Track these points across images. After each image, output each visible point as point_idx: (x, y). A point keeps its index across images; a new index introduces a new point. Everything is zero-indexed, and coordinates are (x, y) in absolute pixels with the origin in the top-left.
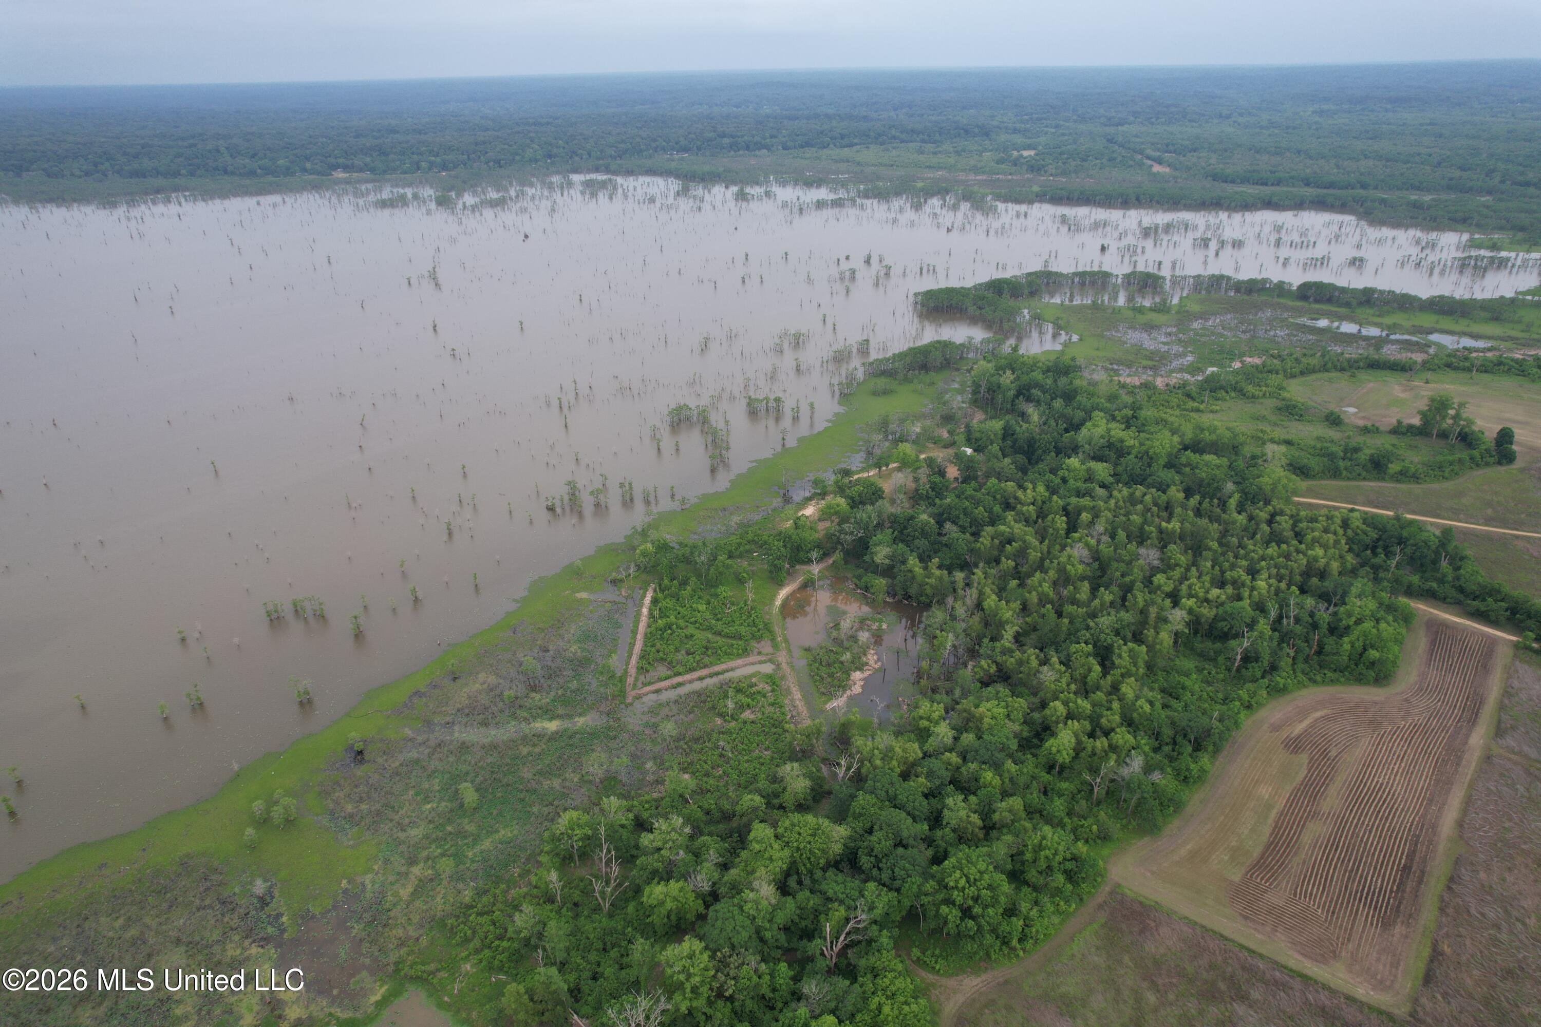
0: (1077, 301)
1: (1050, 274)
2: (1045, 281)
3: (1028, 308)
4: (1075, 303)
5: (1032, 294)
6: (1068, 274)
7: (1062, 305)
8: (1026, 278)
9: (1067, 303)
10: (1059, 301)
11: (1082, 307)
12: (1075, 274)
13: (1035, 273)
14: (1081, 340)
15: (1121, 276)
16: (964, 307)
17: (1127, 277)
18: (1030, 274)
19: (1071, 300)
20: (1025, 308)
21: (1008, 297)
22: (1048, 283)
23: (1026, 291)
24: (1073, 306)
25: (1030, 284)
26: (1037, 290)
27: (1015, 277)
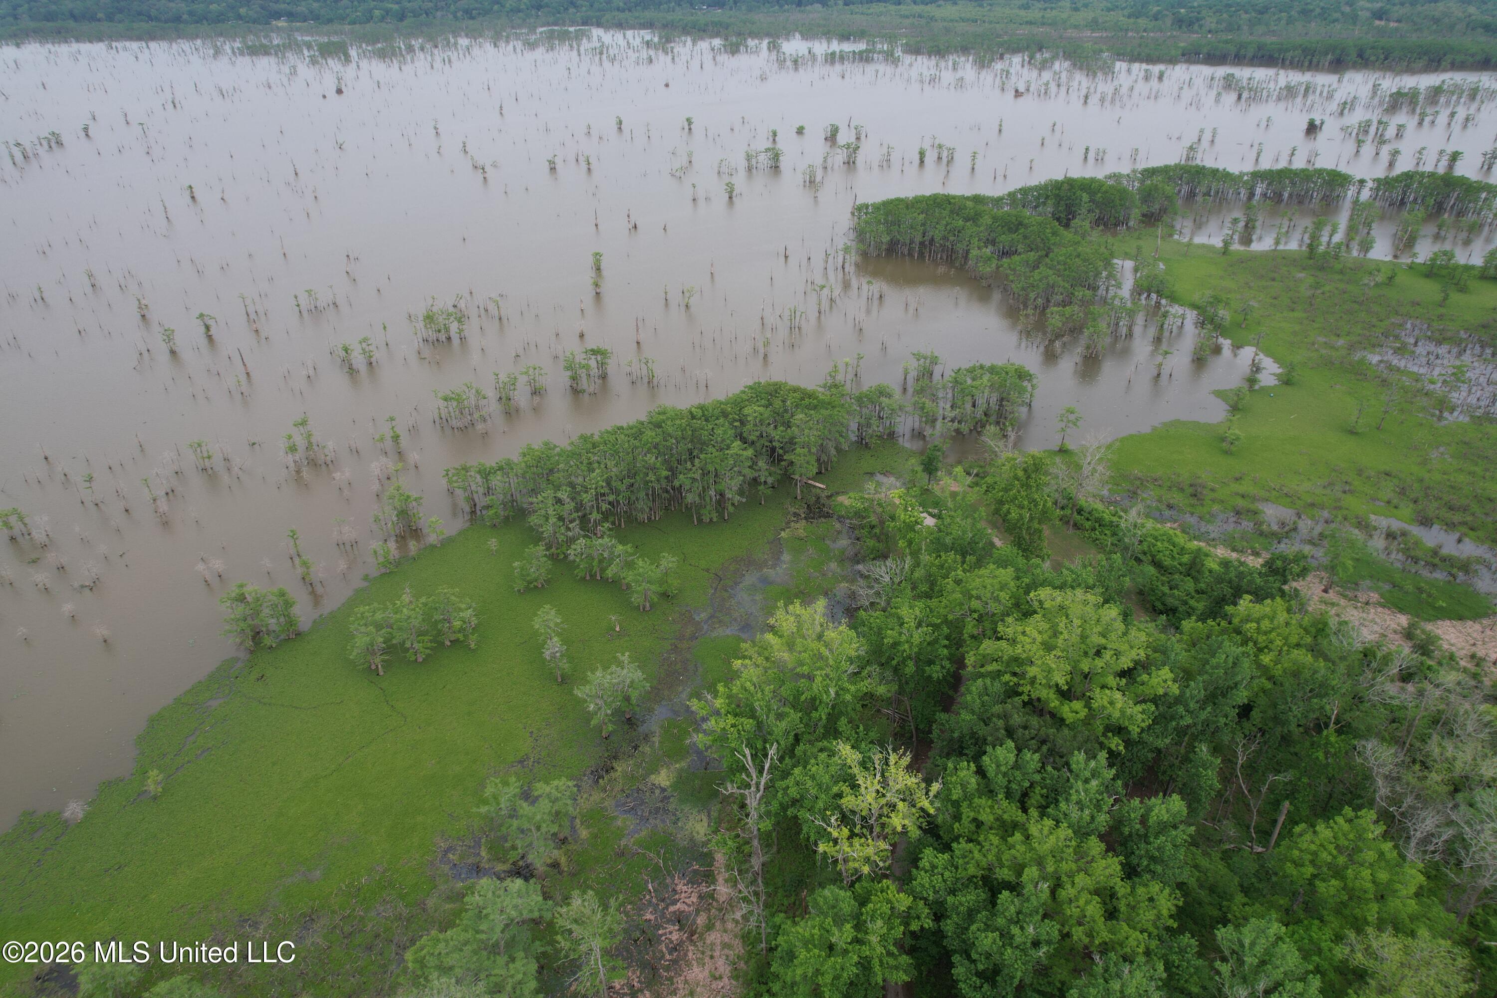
0: (1263, 244)
1: (1200, 173)
2: (1185, 189)
3: (1135, 258)
4: (1256, 247)
5: (1151, 219)
6: (1242, 174)
7: (1225, 251)
8: (1142, 182)
9: (1236, 247)
10: (1217, 242)
11: (1276, 260)
12: (1257, 176)
13: (1165, 170)
14: (1287, 381)
15: (1370, 184)
16: (960, 247)
17: (1384, 184)
18: (1151, 172)
19: (1247, 240)
20: (1127, 256)
21: (1087, 224)
22: (1192, 195)
23: (1136, 213)
24: (1255, 257)
25: (1147, 196)
26: (1163, 211)
27: (1116, 176)
